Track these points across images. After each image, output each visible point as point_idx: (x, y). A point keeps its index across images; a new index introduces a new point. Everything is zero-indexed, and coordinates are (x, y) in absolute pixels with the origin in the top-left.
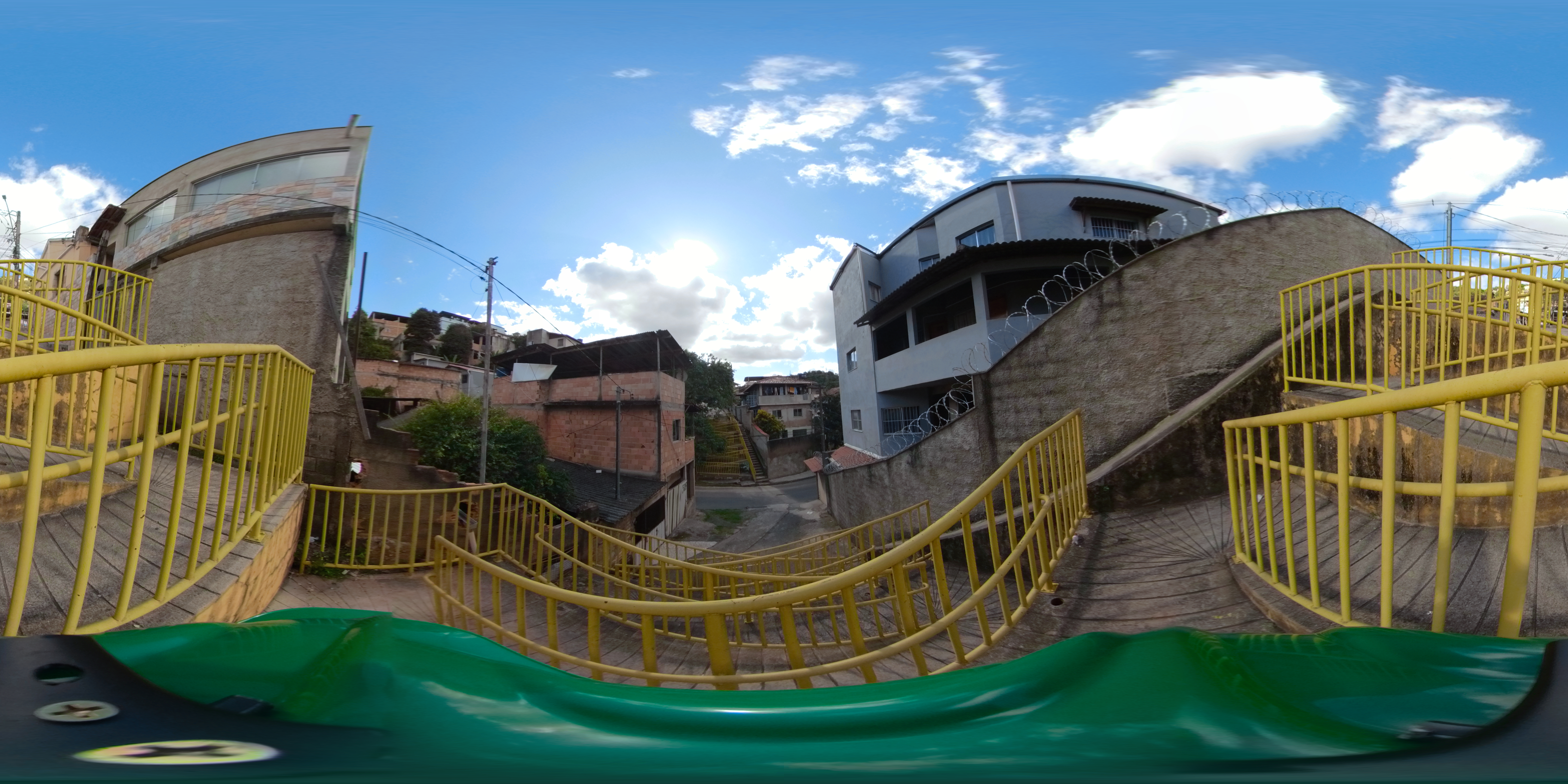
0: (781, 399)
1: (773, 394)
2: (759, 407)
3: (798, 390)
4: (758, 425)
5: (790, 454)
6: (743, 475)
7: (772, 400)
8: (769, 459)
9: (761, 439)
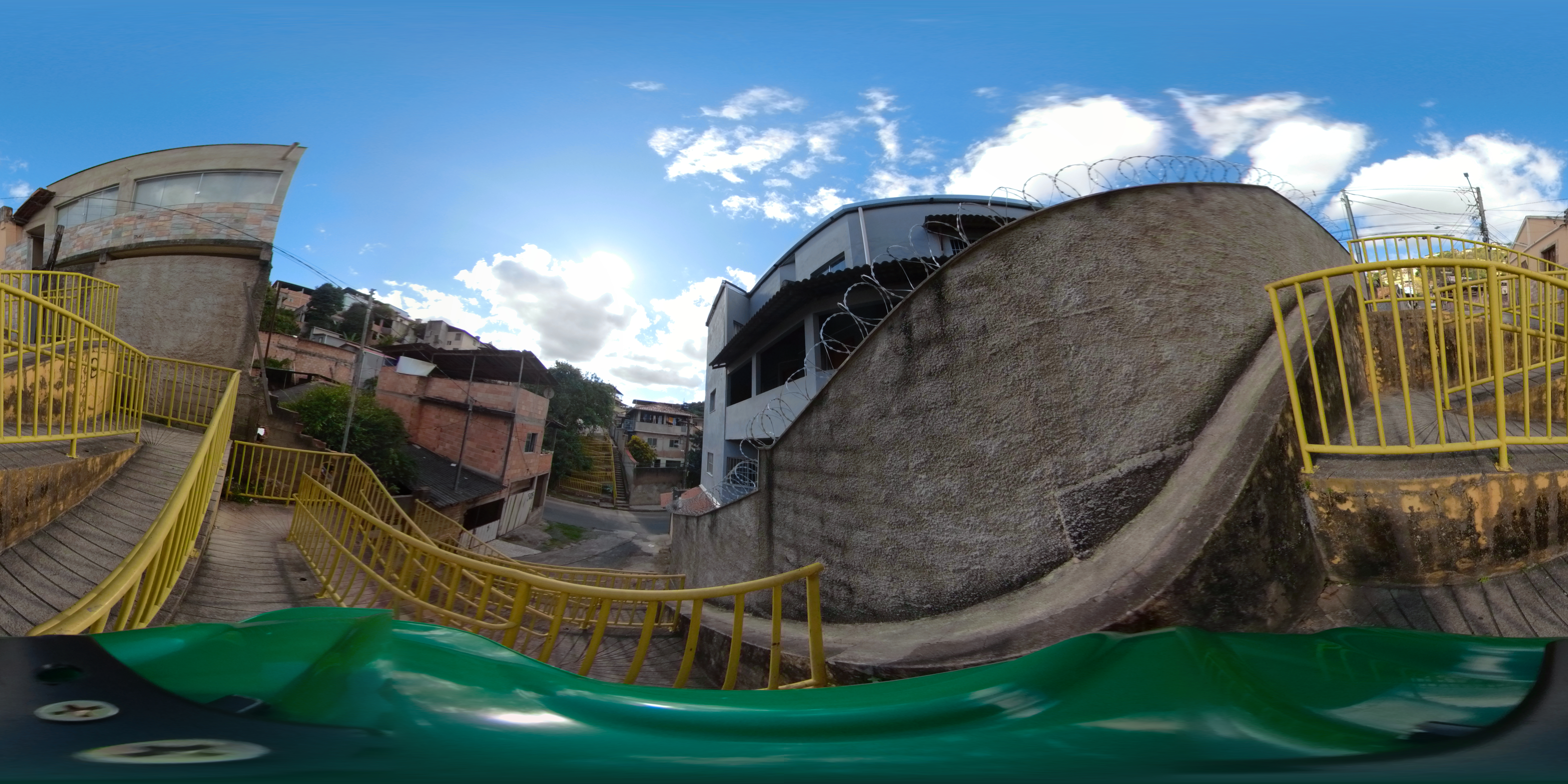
0: (659, 428)
1: (651, 422)
2: (635, 433)
3: (677, 420)
4: (630, 450)
5: (656, 484)
6: (604, 496)
7: (649, 427)
8: (633, 486)
9: (631, 464)
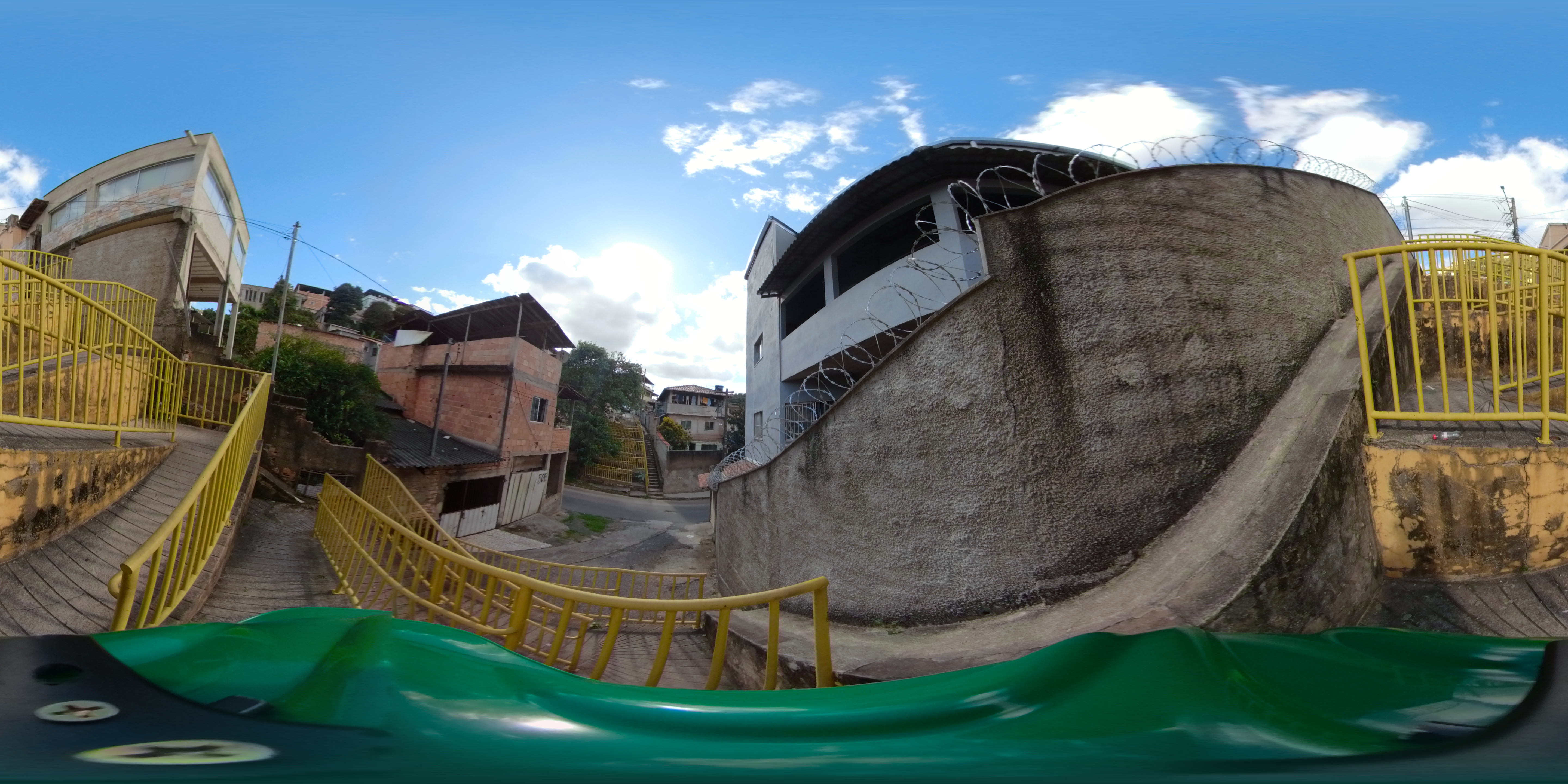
0: (693, 409)
1: (684, 403)
3: (712, 400)
4: (662, 434)
5: (692, 468)
6: (635, 484)
7: (682, 409)
8: (666, 472)
9: (663, 448)
